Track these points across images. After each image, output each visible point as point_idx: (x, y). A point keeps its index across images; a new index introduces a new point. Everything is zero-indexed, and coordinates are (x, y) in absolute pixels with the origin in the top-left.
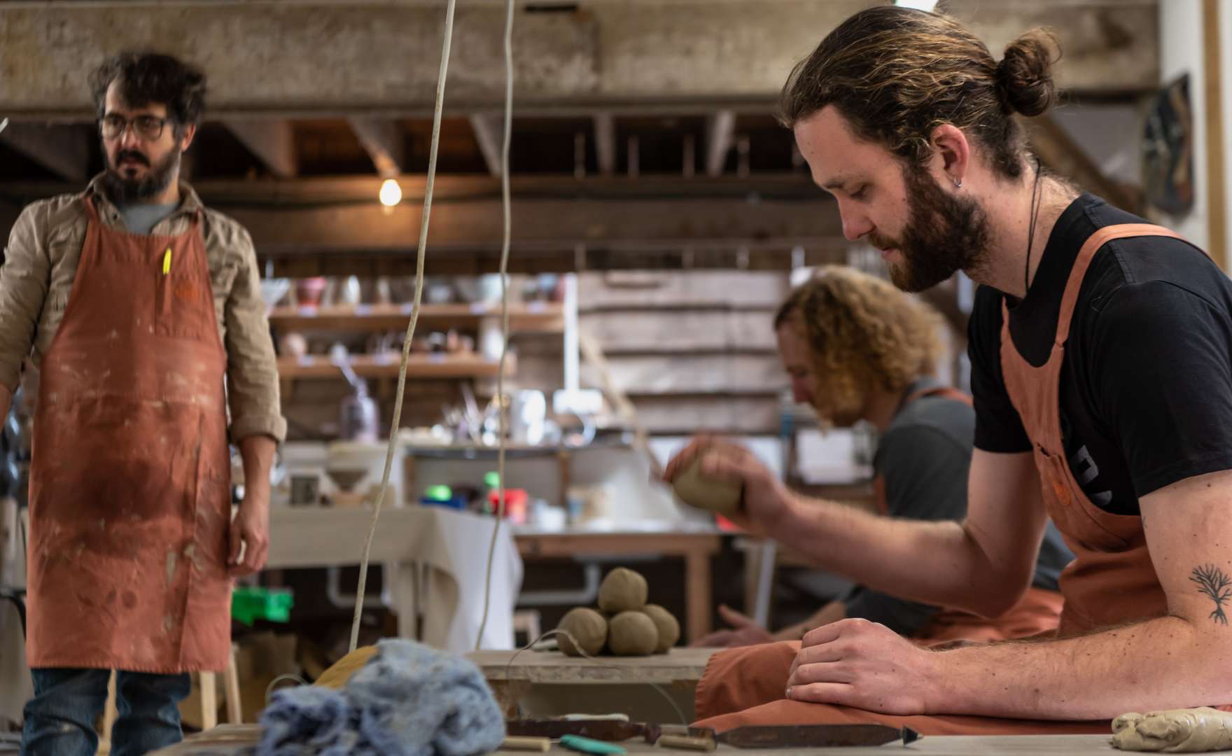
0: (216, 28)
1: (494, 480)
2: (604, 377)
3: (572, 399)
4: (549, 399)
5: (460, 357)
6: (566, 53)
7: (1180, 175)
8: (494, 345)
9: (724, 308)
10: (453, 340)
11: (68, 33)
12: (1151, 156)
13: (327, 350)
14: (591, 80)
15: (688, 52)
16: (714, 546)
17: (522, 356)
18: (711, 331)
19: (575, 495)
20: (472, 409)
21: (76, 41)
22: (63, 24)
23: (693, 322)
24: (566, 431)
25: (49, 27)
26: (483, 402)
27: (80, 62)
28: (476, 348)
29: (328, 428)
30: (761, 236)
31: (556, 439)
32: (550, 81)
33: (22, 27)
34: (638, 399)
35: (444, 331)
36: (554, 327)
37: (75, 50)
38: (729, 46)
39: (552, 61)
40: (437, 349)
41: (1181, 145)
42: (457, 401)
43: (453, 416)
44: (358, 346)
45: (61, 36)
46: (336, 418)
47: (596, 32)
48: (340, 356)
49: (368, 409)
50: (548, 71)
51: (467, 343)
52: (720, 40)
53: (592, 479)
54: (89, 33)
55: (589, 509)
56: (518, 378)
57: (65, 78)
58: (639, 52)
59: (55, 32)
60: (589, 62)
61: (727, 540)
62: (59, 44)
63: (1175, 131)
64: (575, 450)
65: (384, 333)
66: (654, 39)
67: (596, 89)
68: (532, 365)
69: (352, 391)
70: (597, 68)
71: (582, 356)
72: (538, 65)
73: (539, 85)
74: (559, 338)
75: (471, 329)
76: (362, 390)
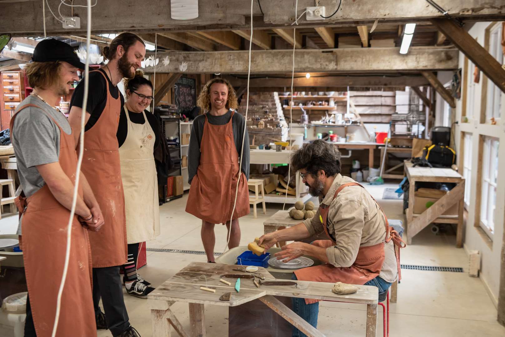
0: (260, 56)
1: (331, 132)
2: (355, 111)
3: (348, 115)
4: (343, 115)
5: (325, 106)
6: (330, 61)
7: (458, 91)
8: (332, 104)
9: (381, 96)
10: (324, 103)
11: (232, 57)
12: (453, 85)
13: (298, 105)
14: (335, 67)
15: (356, 61)
16: (375, 148)
17: (338, 106)
18: (378, 101)
19: (348, 135)
20: (327, 117)
21: (233, 59)
22: (231, 56)
23: (374, 99)
24: (346, 122)
25: (228, 56)
26: (330, 115)
27: (234, 63)
28: (328, 105)
29: (299, 120)
30: (385, 85)
31: (344, 124)
32: (327, 67)
33: (223, 56)
34: (361, 115)
35: (322, 101)
36: (345, 100)
37: (233, 61)
38: (364, 60)
39: (327, 63)
40: (320, 105)
41: (459, 84)
42: (324, 115)
43: (323, 118)
44: (305, 104)
45: (231, 58)
46: (300, 118)
47: (337, 57)
48: (301, 105)
49: (306, 117)
50: (327, 65)
51: (327, 103)
52: (363, 59)
53: (352, 132)
54: (235, 57)
55: (350, 138)
56: (337, 110)
57: (231, 67)
58: (345, 61)
59: (229, 57)
60: (335, 63)
61: (377, 146)
62: (230, 60)
63: (458, 81)
64: (348, 126)
65: (310, 101)
66: (349, 58)
67: (336, 69)
68: (340, 108)
69: (303, 113)
70: (337, 65)
71: (350, 106)
72: (324, 64)
73: (325, 68)
74: (346, 102)
75: (327, 100)
76: (305, 113)
